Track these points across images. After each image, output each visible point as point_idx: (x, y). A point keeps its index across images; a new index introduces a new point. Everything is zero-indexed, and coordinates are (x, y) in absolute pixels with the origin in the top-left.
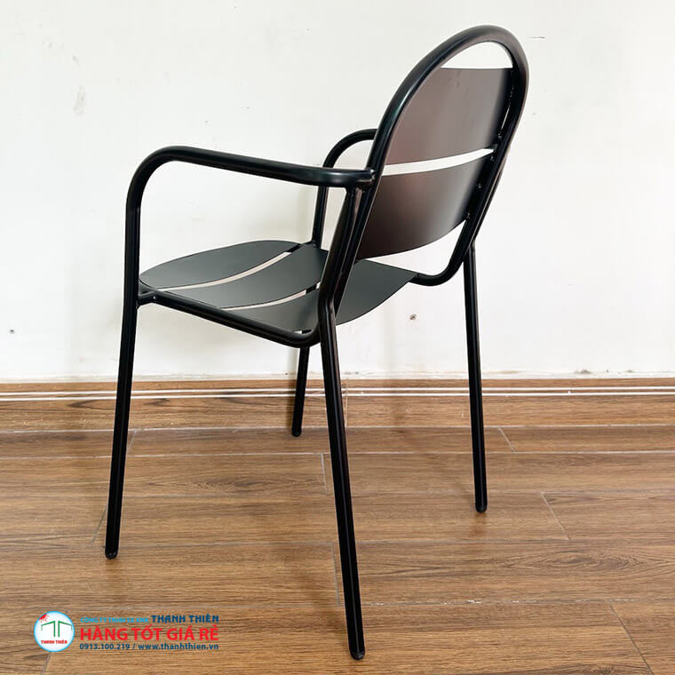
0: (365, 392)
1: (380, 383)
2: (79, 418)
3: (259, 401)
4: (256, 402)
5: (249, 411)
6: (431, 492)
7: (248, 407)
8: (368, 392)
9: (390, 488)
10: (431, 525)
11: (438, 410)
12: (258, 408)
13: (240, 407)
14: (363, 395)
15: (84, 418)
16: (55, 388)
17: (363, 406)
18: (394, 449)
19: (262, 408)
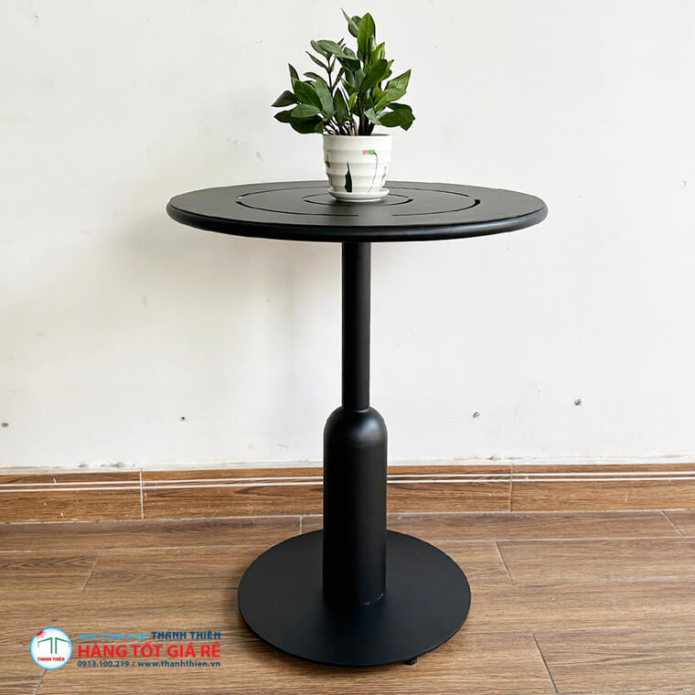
0: (530, 477)
1: (545, 469)
2: (246, 505)
3: (425, 487)
4: (420, 488)
5: (413, 497)
6: (613, 579)
7: (413, 492)
8: (533, 477)
9: (572, 576)
10: (623, 613)
11: (603, 495)
12: (422, 493)
13: (404, 493)
14: (528, 480)
15: (251, 504)
16: (223, 475)
17: (528, 491)
18: (565, 536)
19: (427, 494)
